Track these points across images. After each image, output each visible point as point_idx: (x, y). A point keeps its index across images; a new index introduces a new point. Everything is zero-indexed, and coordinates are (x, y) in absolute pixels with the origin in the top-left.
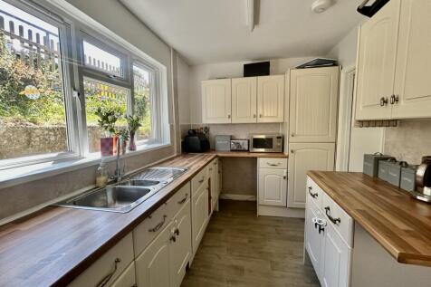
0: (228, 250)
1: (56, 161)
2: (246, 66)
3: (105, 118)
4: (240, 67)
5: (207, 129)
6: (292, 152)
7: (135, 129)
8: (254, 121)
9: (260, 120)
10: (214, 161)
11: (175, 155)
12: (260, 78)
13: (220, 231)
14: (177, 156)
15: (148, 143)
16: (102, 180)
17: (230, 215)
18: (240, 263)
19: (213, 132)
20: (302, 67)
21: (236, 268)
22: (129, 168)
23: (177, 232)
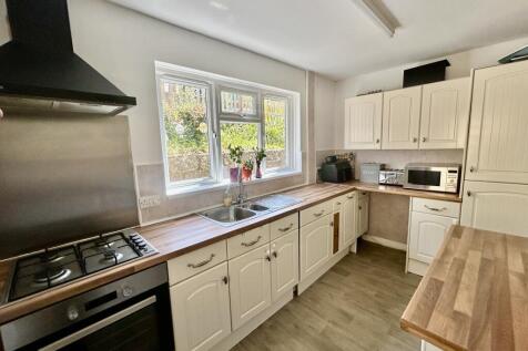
0: (346, 295)
1: (202, 184)
2: (406, 72)
3: (234, 152)
4: (398, 74)
5: (352, 155)
6: (469, 194)
7: (261, 159)
8: (414, 146)
9: (423, 146)
10: (350, 194)
11: (307, 183)
12: (426, 86)
13: (347, 274)
14: (310, 185)
15: (278, 171)
16: (227, 201)
17: (369, 261)
18: (352, 311)
19: (360, 159)
20: (507, 60)
21: (346, 314)
22: (253, 193)
23: (275, 254)
